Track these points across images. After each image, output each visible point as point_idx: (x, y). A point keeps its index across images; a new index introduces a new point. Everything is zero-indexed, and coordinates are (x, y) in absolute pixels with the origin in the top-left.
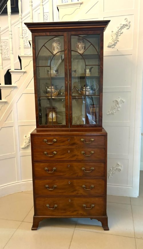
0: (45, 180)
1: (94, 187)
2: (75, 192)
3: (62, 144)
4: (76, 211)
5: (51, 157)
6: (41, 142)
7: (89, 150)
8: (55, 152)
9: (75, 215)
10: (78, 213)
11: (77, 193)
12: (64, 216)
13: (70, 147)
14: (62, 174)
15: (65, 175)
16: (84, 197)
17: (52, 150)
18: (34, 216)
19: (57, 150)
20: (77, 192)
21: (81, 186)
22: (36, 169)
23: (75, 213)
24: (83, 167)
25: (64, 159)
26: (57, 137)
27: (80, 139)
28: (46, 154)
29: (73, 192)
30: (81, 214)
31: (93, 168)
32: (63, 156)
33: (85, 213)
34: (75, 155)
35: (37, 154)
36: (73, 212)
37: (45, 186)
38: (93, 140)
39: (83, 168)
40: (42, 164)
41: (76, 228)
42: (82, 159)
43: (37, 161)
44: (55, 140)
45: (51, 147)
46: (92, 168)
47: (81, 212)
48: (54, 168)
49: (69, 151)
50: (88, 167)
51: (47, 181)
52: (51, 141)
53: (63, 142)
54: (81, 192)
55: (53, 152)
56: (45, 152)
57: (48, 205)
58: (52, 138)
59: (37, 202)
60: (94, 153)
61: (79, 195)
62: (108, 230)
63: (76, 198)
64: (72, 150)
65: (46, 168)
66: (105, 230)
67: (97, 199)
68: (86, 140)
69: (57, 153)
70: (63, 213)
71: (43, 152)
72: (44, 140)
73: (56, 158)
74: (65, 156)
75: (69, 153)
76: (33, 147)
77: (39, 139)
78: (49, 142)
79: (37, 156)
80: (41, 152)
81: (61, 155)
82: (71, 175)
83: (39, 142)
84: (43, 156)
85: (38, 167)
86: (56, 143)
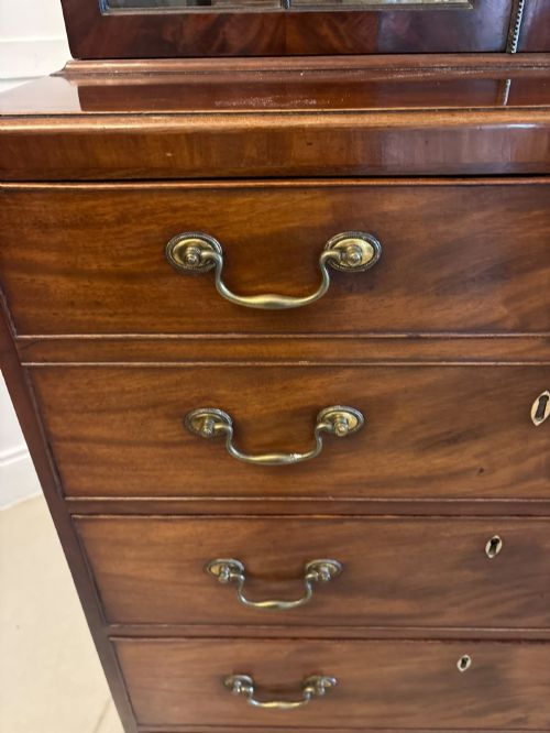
6: (128, 277)
15: (433, 614)
44: (357, 248)
49: (542, 407)
51: (246, 651)
55: (313, 414)
69: (362, 430)
72: (184, 248)
73: (356, 474)
74: (476, 457)
75: (537, 423)
76: (12, 341)
77: (85, 222)
78: (249, 275)
79: (102, 451)
80: (155, 406)
81: (428, 445)
82: (500, 616)
83: (102, 275)
84: (174, 451)
85: (133, 554)
86: (371, 288)
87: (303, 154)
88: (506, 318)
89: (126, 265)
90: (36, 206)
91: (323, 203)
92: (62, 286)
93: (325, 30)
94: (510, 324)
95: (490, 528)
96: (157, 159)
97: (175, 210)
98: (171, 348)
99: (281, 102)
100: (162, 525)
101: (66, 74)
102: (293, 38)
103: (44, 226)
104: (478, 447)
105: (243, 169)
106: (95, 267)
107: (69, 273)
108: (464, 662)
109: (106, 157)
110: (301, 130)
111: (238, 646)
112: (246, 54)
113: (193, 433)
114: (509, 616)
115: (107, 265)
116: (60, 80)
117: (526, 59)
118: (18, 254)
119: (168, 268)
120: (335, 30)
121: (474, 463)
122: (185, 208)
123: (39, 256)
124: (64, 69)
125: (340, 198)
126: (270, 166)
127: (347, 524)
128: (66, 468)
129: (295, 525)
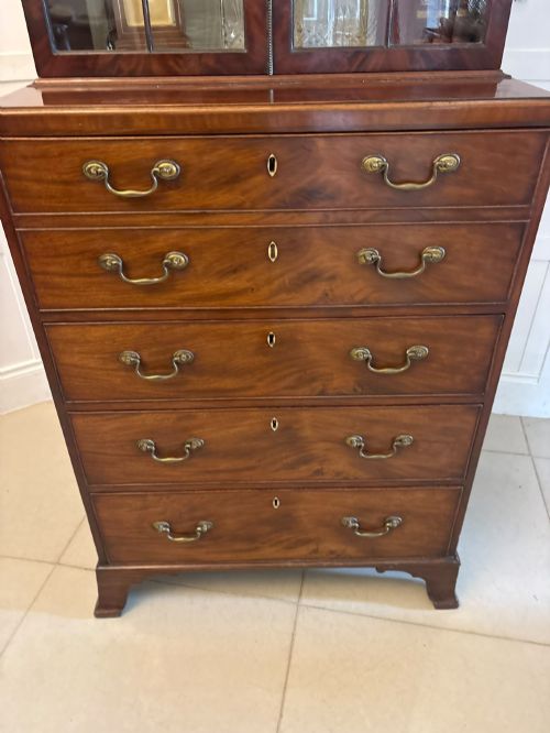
0: (136, 418)
1: (414, 442)
2: (304, 468)
3: (222, 198)
4: (307, 542)
5: (150, 289)
6: (66, 183)
7: (412, 237)
8: (178, 258)
9: (304, 559)
10: (316, 551)
11: (318, 472)
12: (247, 561)
13: (281, 219)
14: (228, 383)
15: (251, 388)
16: (356, 486)
17: (159, 243)
18: (101, 568)
19: (191, 242)
20: (316, 466)
21: (343, 442)
22: (69, 359)
23: (303, 551)
24: (357, 348)
25: (242, 302)
26: (182, 146)
27: (359, 162)
28: (114, 271)
29: (292, 467)
30: (332, 552)
31: (423, 351)
32: (230, 284)
33: (351, 550)
34: (312, 277)
35: (52, 269)
36: (289, 548)
37: (135, 442)
38: (450, 161)
39: (361, 353)
40: (97, 332)
41: (305, 601)
42: (358, 298)
43: (65, 317)
44: (168, 168)
45: (145, 219)
46: (413, 348)
47: (331, 545)
48: (183, 355)
49: (273, 251)
50: (392, 346)
51: (148, 419)
52: (139, 172)
53: (234, 179)
54: (340, 465)
55: (163, 256)
56: (111, 260)
57: (162, 527)
58: (145, 147)
59: (104, 514)
60: (443, 260)
61: (328, 477)
62: (454, 605)
63: (308, 494)
64: (293, 244)
65: (129, 357)
66: (437, 607)
67: (420, 495)
68: (401, 166)
69: (188, 266)
70: (241, 551)
71: (95, 257)
72: (90, 169)
73: (190, 293)
74: (248, 281)
75: (273, 260)
76: (11, 217)
77: (44, 156)
78: (122, 182)
79: (57, 280)
80: (82, 253)
81: (223, 274)
82: (286, 388)
83: (54, 182)
84: (95, 279)
85: (76, 349)
86: (179, 187)
87: (140, 125)
88: (244, 202)
89: (65, 177)
90: (22, 148)
91: (150, 147)
92: (36, 187)
93: (171, 63)
94: (248, 204)
95: (267, 328)
96: (76, 126)
97: (85, 150)
98: (88, 220)
99: (133, 102)
100: (93, 329)
101: (35, 86)
102: (155, 67)
103: (25, 157)
104: (247, 275)
105: (113, 131)
106: (50, 178)
107: (39, 181)
108: (274, 425)
109: (52, 126)
110: (136, 115)
111: (143, 416)
112: (132, 74)
113: (103, 269)
114: (292, 388)
115: (55, 177)
116: (33, 89)
117: (277, 78)
118: (13, 171)
119: (84, 178)
120: (177, 63)
121: (248, 285)
122: (89, 149)
123: (24, 173)
124: (34, 84)
125: (157, 144)
126: (125, 130)
127: (192, 326)
128: (40, 291)
129: (164, 327)
